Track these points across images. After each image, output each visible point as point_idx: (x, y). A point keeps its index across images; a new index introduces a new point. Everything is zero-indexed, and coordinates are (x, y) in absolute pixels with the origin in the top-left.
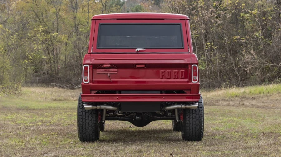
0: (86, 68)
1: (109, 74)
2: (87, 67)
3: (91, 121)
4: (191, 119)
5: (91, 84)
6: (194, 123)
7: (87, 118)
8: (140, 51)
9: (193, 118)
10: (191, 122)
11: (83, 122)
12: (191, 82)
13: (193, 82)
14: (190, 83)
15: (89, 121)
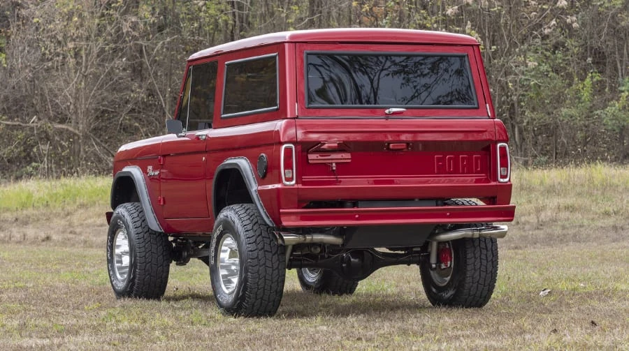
0: (288, 151)
1: (334, 164)
2: (291, 149)
3: (277, 271)
4: (478, 260)
5: (300, 186)
6: (483, 268)
7: (269, 264)
8: (395, 113)
9: (481, 259)
10: (478, 266)
11: (260, 272)
12: (496, 179)
13: (502, 180)
14: (493, 183)
15: (273, 270)
